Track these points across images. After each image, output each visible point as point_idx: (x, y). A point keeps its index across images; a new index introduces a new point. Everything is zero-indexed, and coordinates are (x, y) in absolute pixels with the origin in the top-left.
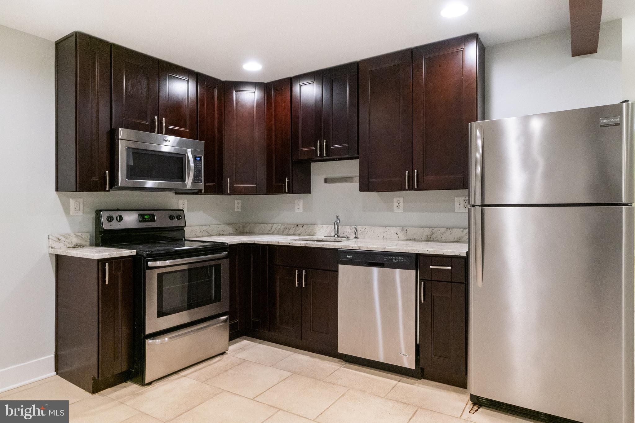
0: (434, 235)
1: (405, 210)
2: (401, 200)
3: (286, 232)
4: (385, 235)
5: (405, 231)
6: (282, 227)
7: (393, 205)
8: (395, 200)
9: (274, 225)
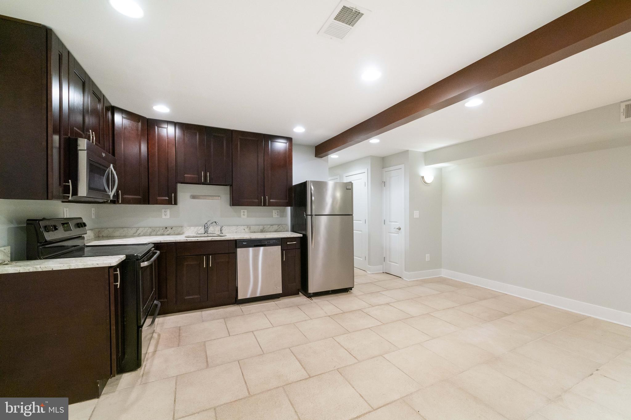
0: (265, 229)
1: (248, 216)
2: (246, 211)
3: (153, 233)
4: (237, 230)
5: (249, 228)
6: (150, 230)
7: (241, 214)
8: (242, 211)
9: (140, 228)
